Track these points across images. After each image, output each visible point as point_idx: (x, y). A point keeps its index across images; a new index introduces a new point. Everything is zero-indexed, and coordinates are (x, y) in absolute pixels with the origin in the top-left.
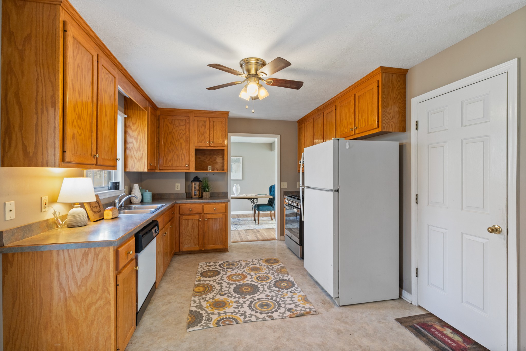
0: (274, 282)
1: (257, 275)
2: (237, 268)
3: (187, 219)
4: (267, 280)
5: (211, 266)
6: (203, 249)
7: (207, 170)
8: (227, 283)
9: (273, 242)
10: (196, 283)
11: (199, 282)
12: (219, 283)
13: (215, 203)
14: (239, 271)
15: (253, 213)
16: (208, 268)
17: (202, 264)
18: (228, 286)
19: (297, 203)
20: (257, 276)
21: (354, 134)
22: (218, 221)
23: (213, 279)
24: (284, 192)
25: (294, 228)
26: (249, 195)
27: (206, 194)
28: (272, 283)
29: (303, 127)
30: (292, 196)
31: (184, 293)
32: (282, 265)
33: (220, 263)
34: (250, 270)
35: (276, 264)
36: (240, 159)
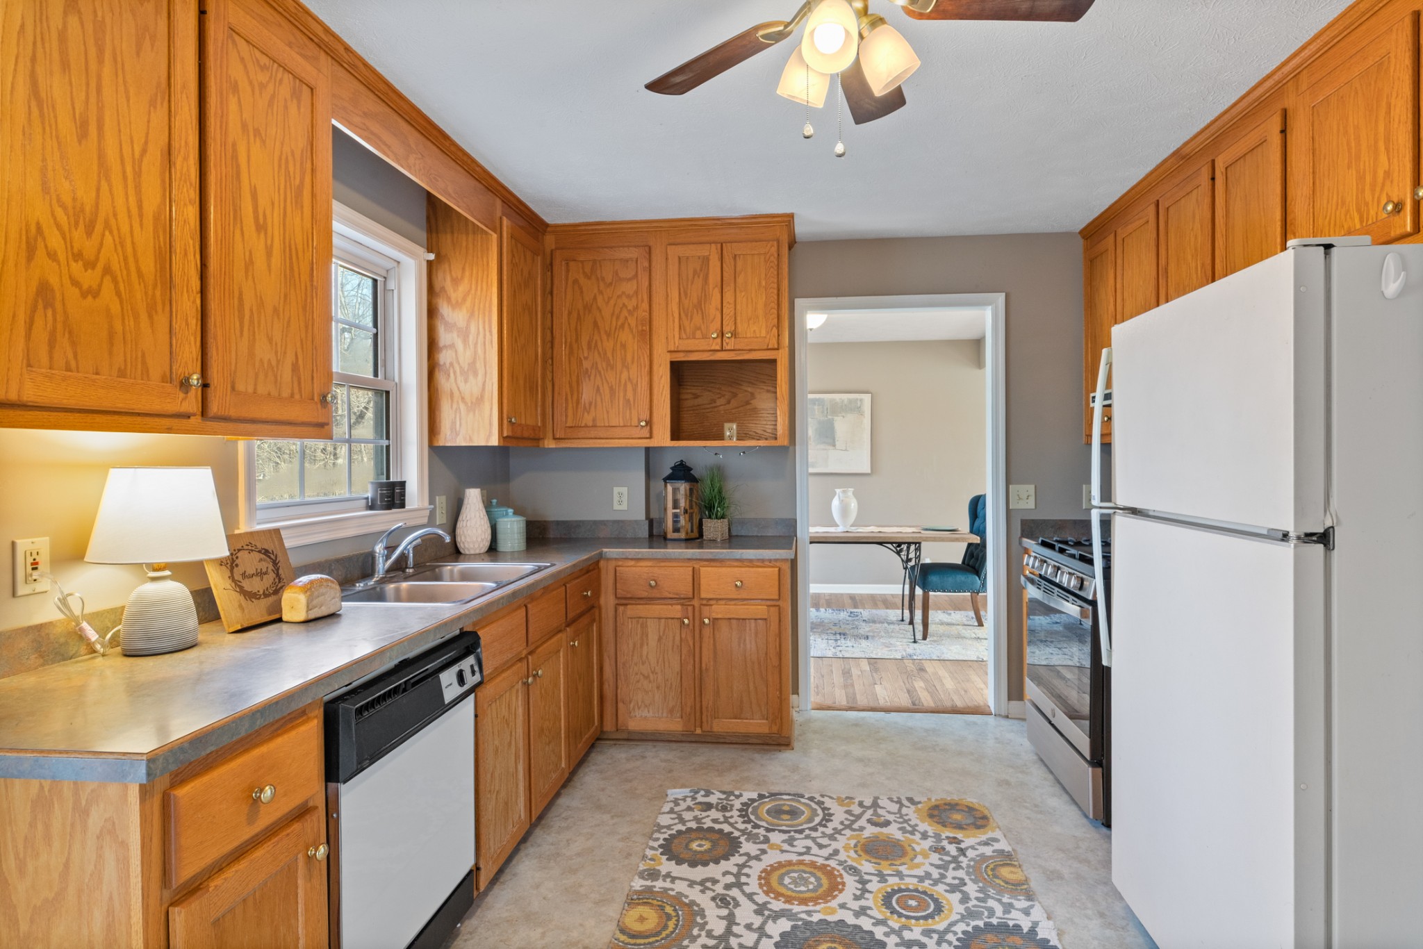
0: (960, 935)
1: (886, 881)
2: (807, 832)
3: (640, 618)
4: (931, 916)
5: (708, 806)
6: (698, 731)
7: (720, 437)
8: (756, 907)
9: (975, 723)
10: (638, 884)
11: (649, 883)
12: (722, 901)
13: (742, 562)
14: (812, 852)
15: (907, 592)
16: (696, 819)
17: (680, 796)
18: (757, 921)
19: (1081, 575)
20: (889, 890)
21: (1409, 229)
22: (750, 630)
23: (704, 876)
24: (1024, 523)
25: (1070, 663)
26: (891, 531)
27: (713, 528)
28: (950, 937)
29: (1107, 250)
30: (1058, 546)
31: (581, 925)
32: (1003, 845)
33: (744, 799)
34: (858, 849)
35: (974, 836)
36: (861, 400)
